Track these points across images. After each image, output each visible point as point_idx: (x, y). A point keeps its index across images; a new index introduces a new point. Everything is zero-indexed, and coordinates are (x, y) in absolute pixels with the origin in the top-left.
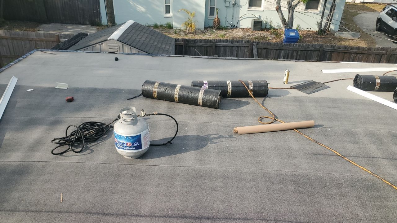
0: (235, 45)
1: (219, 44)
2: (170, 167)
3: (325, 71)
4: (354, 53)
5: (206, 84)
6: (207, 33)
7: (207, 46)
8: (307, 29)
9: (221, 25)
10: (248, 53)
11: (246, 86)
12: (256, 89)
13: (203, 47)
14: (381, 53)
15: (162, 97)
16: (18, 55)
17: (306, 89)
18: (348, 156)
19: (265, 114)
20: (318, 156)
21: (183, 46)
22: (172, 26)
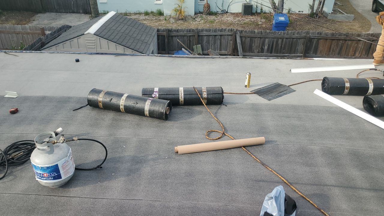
0: (219, 34)
1: (202, 34)
2: (92, 200)
3: (294, 71)
4: (342, 40)
5: (157, 92)
6: (196, 19)
7: (190, 36)
8: (299, 12)
9: (211, 10)
10: (231, 42)
11: (199, 94)
12: (209, 97)
13: (186, 37)
14: (371, 39)
15: (108, 107)
16: (7, 48)
17: (268, 93)
18: (296, 183)
19: (216, 126)
20: (261, 183)
21: (166, 37)
22: (162, 12)
